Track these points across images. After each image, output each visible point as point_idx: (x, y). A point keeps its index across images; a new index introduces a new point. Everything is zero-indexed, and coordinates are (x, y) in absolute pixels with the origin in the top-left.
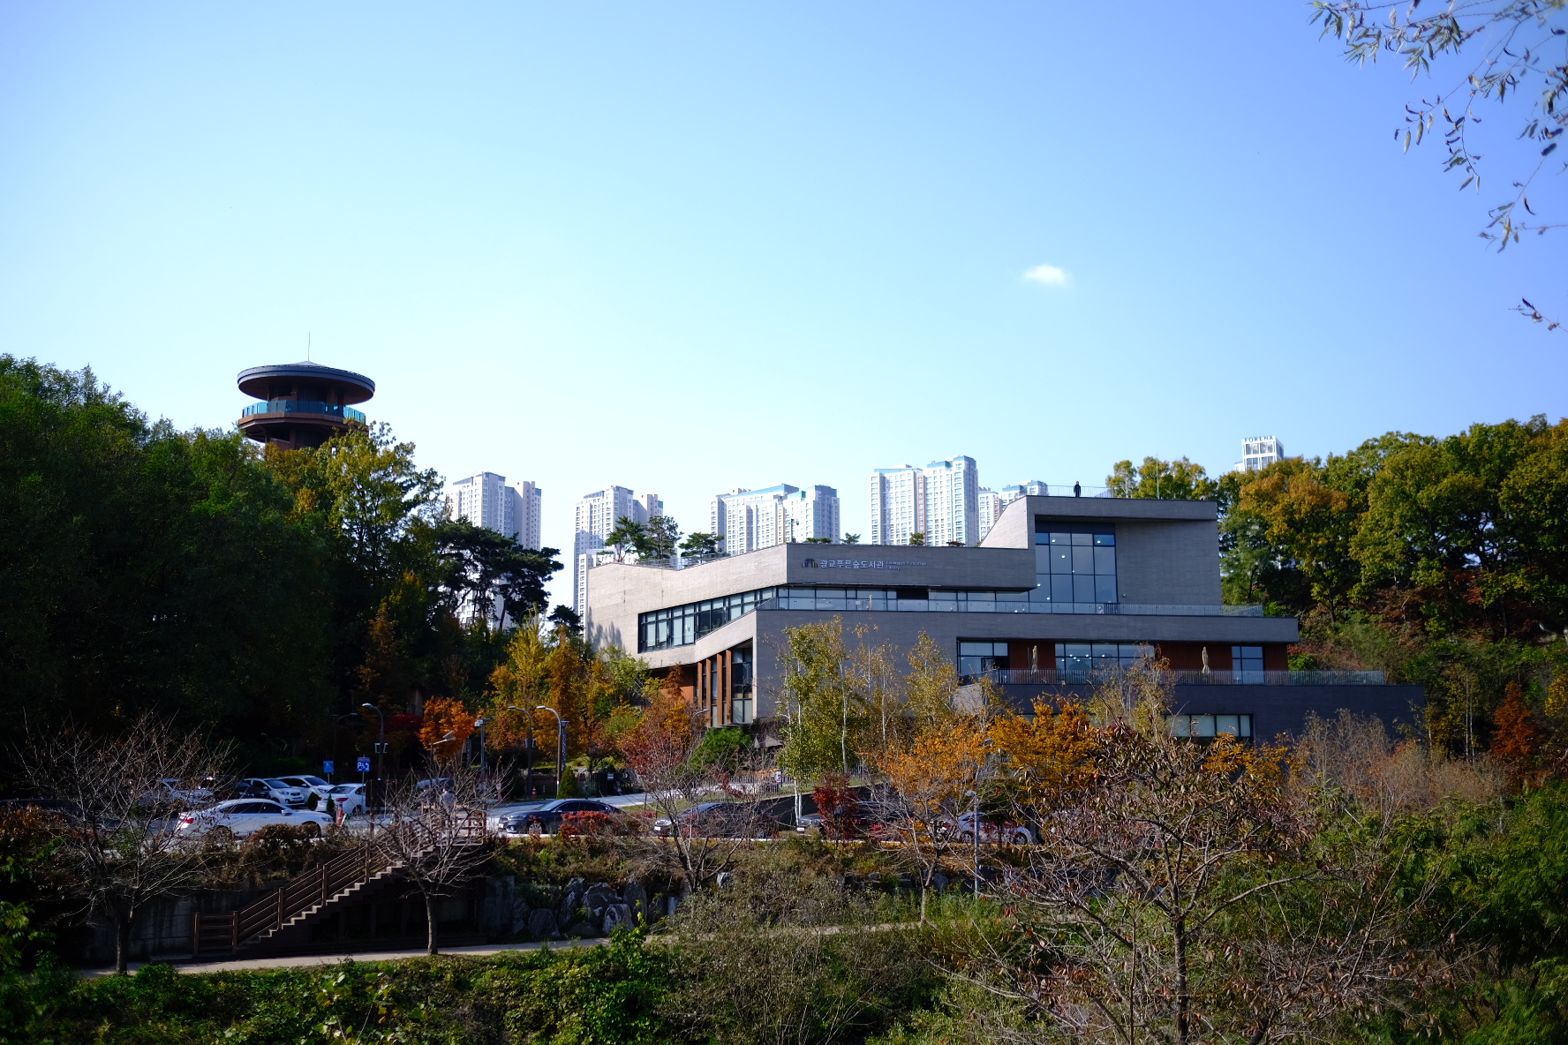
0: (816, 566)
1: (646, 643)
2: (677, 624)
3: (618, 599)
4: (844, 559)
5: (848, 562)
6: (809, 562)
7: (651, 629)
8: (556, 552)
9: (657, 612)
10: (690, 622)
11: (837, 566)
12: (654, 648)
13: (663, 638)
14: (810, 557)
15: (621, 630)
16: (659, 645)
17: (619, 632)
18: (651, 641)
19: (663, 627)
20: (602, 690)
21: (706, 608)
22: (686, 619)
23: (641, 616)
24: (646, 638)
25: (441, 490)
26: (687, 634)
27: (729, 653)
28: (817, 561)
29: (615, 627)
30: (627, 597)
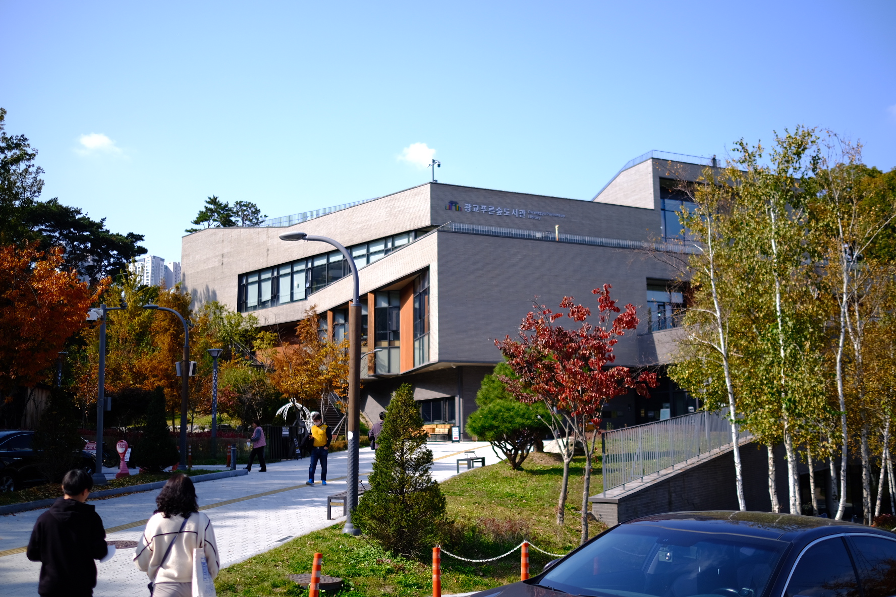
0: (459, 210)
1: (247, 304)
2: (284, 283)
3: (215, 263)
4: (488, 205)
5: (492, 208)
6: (453, 204)
7: (252, 291)
8: (140, 238)
9: (259, 272)
10: (300, 279)
11: (480, 211)
12: (255, 308)
13: (267, 296)
14: (454, 200)
15: (218, 292)
16: (262, 304)
17: (214, 293)
18: (252, 300)
19: (267, 287)
20: (207, 345)
21: (318, 263)
22: (295, 276)
23: (241, 277)
24: (246, 298)
25: (32, 162)
26: (296, 290)
27: (371, 297)
28: (461, 204)
29: (211, 289)
30: (225, 260)
